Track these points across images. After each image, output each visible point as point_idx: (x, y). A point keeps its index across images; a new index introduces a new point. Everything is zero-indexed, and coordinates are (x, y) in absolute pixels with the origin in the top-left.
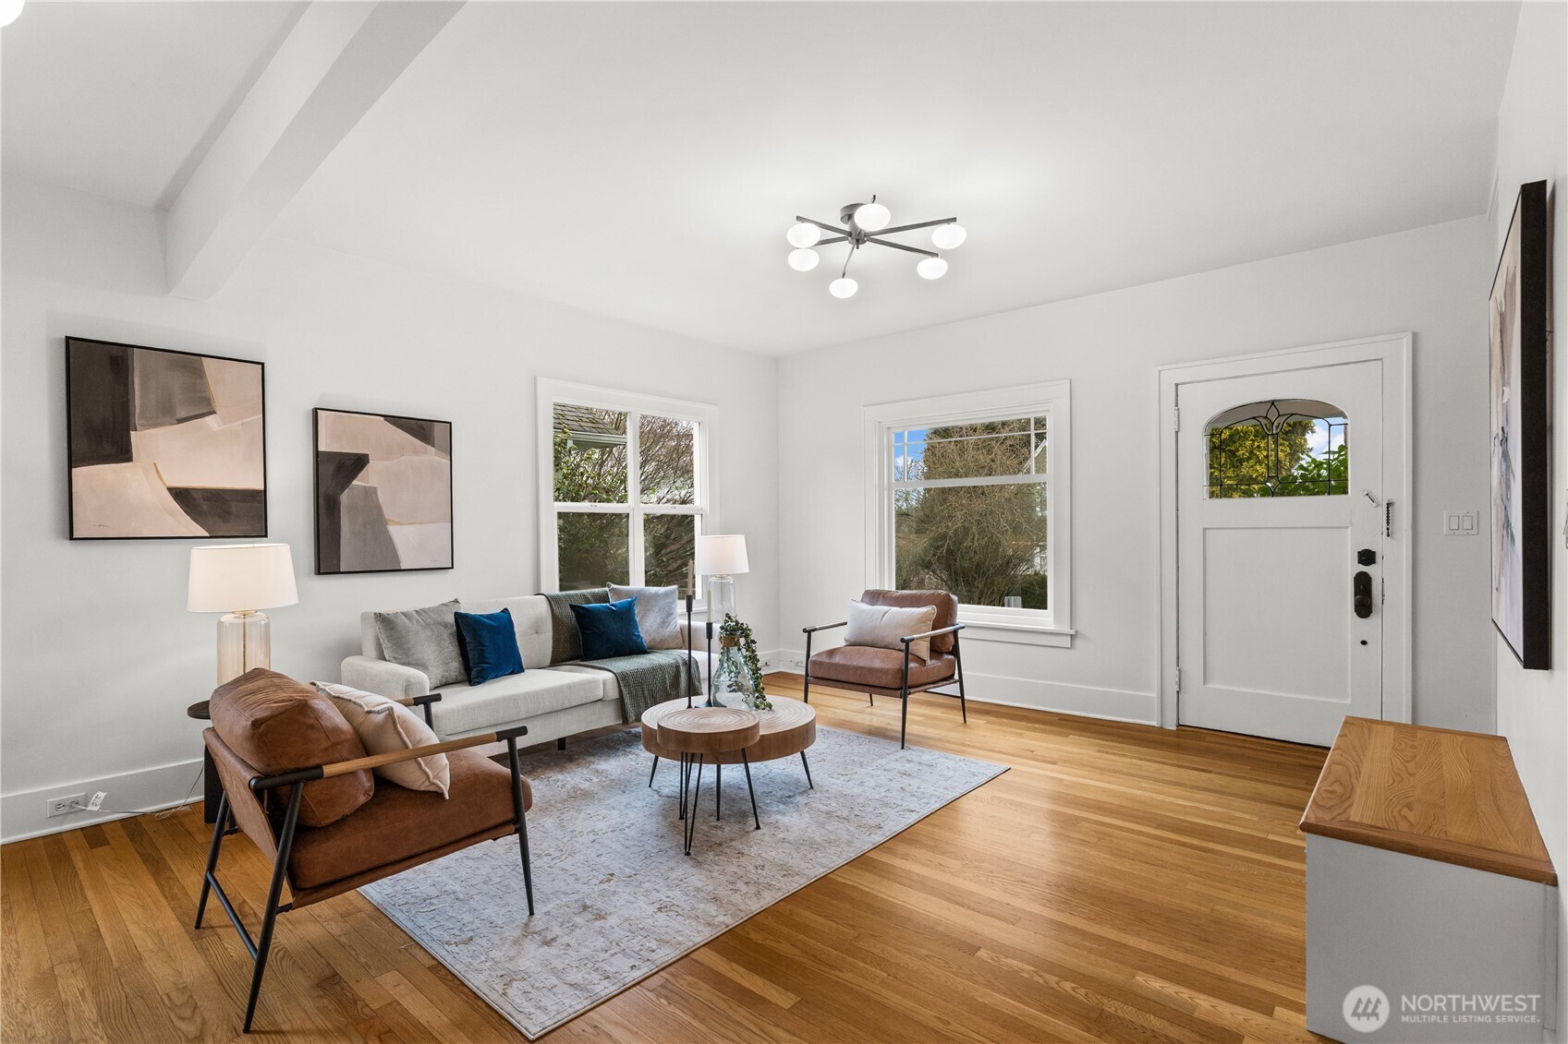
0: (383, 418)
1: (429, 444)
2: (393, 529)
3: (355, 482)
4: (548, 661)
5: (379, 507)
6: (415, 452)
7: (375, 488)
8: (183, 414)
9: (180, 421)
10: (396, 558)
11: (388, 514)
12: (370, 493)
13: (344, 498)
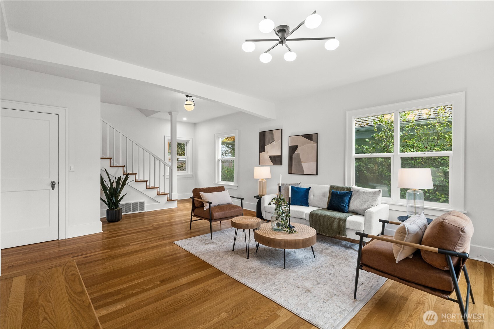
0: (301, 136)
1: (311, 140)
2: (303, 164)
3: (295, 152)
4: (326, 207)
5: (300, 158)
6: (308, 143)
7: (299, 154)
8: (270, 142)
9: (270, 143)
10: (303, 171)
11: (302, 160)
12: (298, 154)
13: (293, 156)
